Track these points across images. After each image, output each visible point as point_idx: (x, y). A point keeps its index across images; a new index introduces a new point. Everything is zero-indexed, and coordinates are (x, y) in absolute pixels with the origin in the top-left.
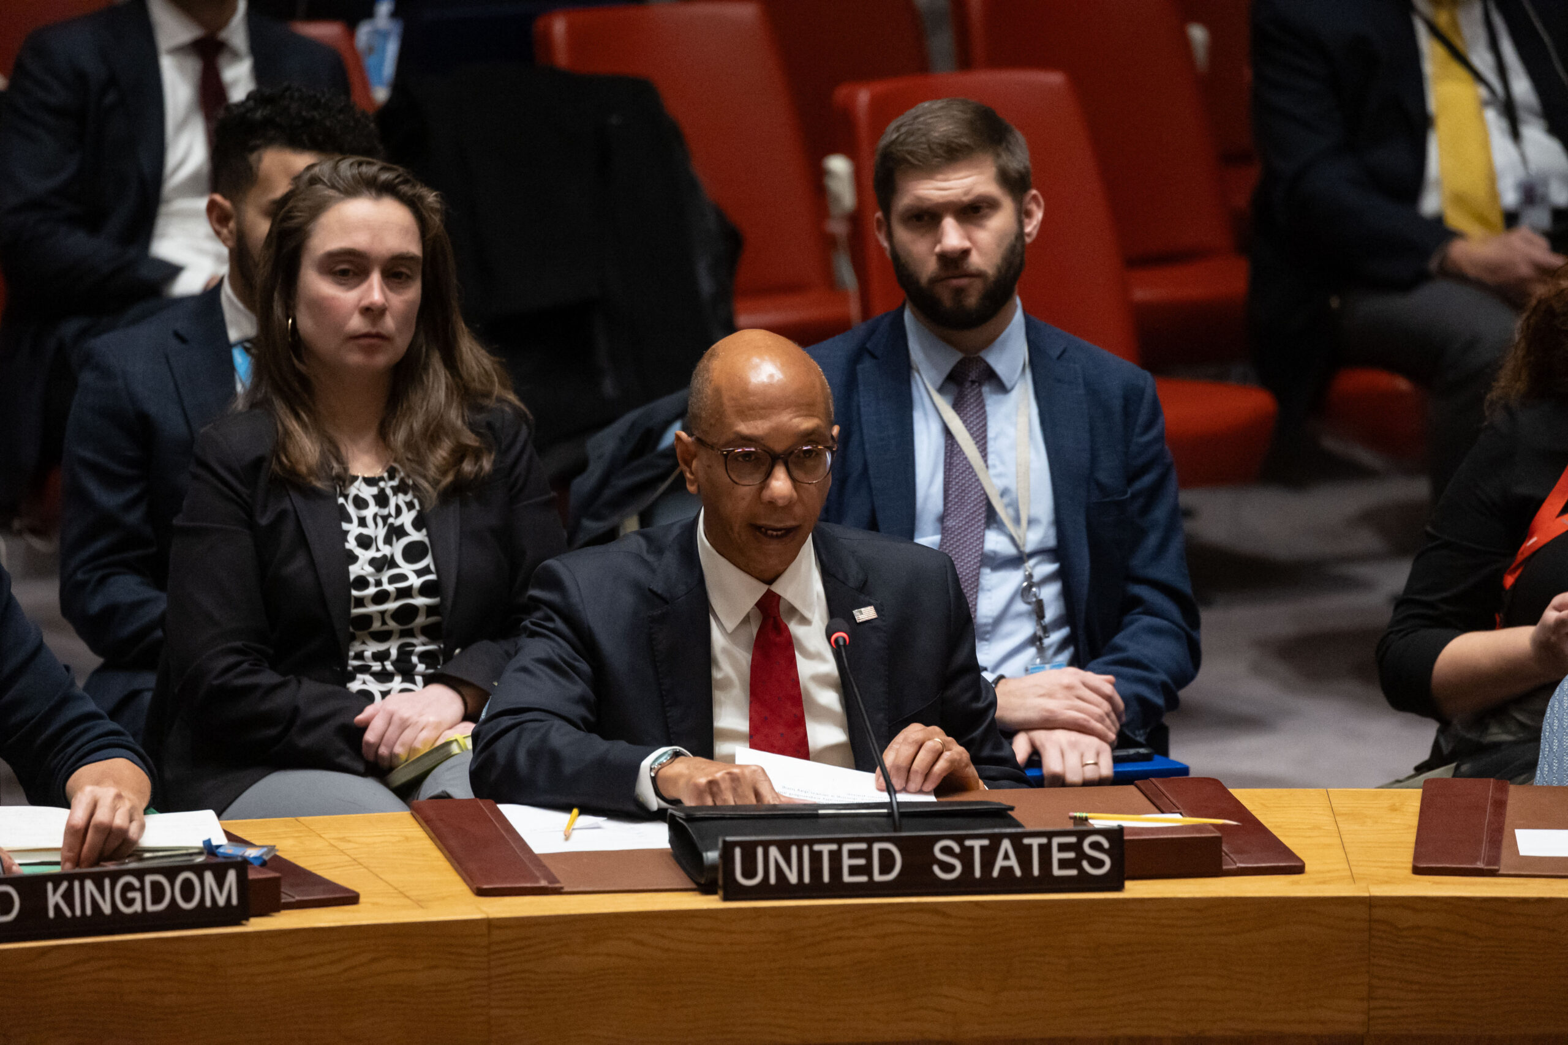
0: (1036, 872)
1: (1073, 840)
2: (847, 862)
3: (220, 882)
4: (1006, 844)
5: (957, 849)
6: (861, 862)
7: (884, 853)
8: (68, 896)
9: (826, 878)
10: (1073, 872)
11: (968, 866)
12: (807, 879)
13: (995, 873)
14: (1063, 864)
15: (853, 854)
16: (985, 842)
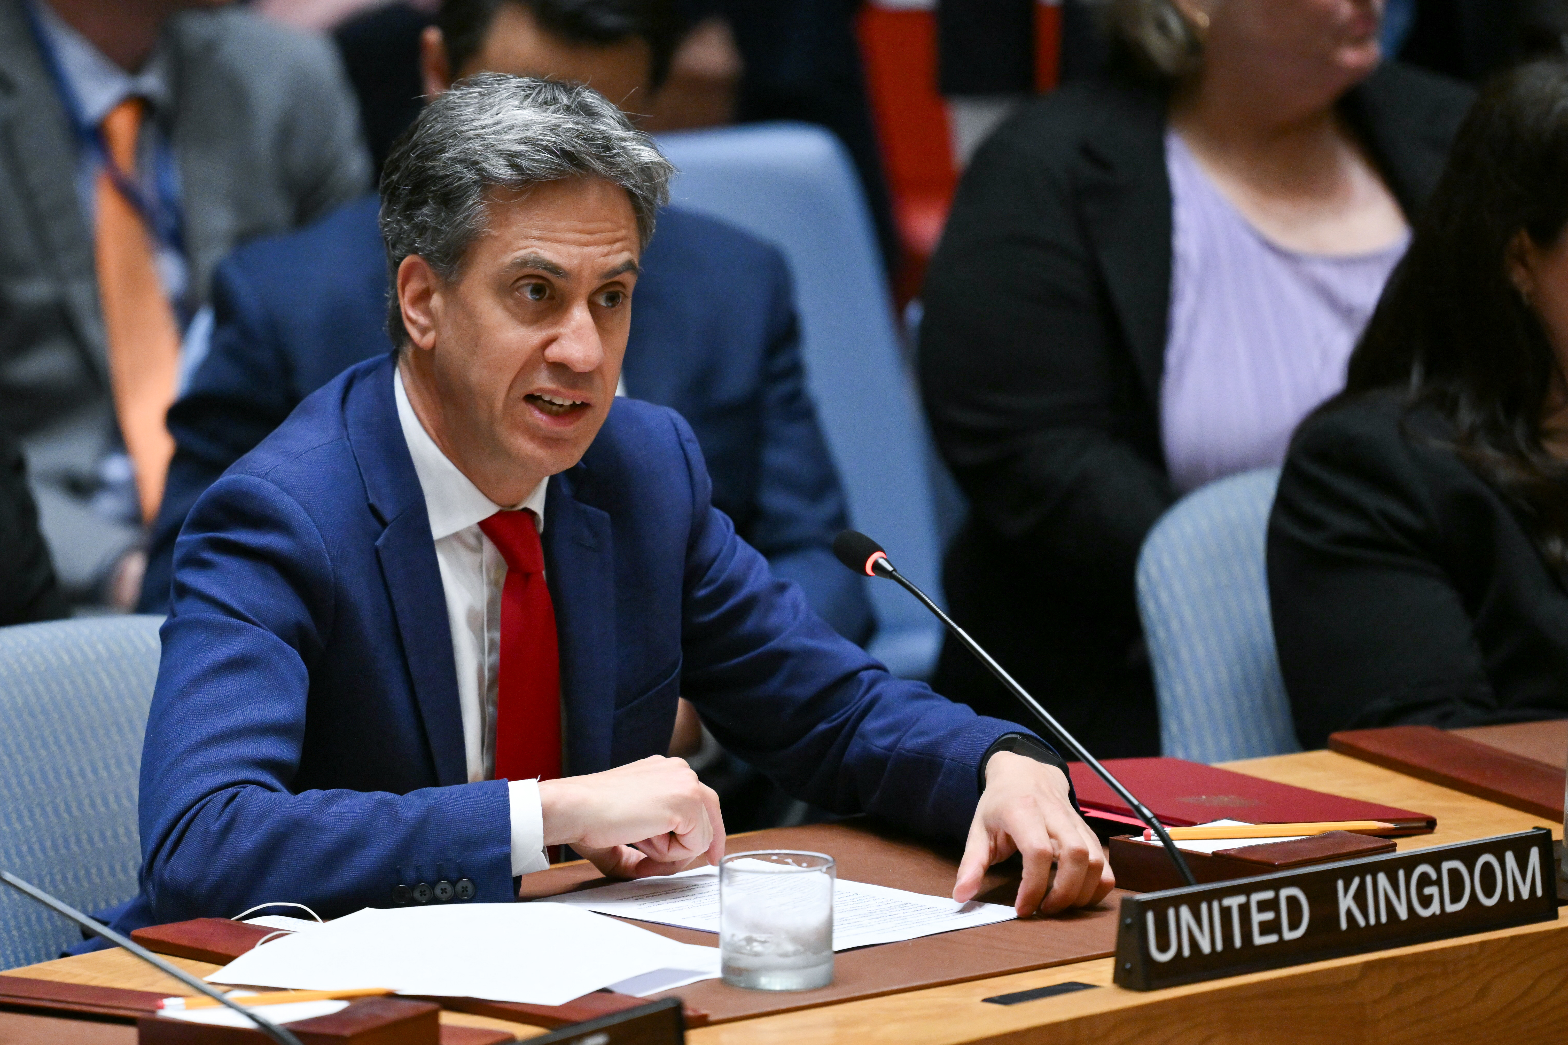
3: (1523, 865)
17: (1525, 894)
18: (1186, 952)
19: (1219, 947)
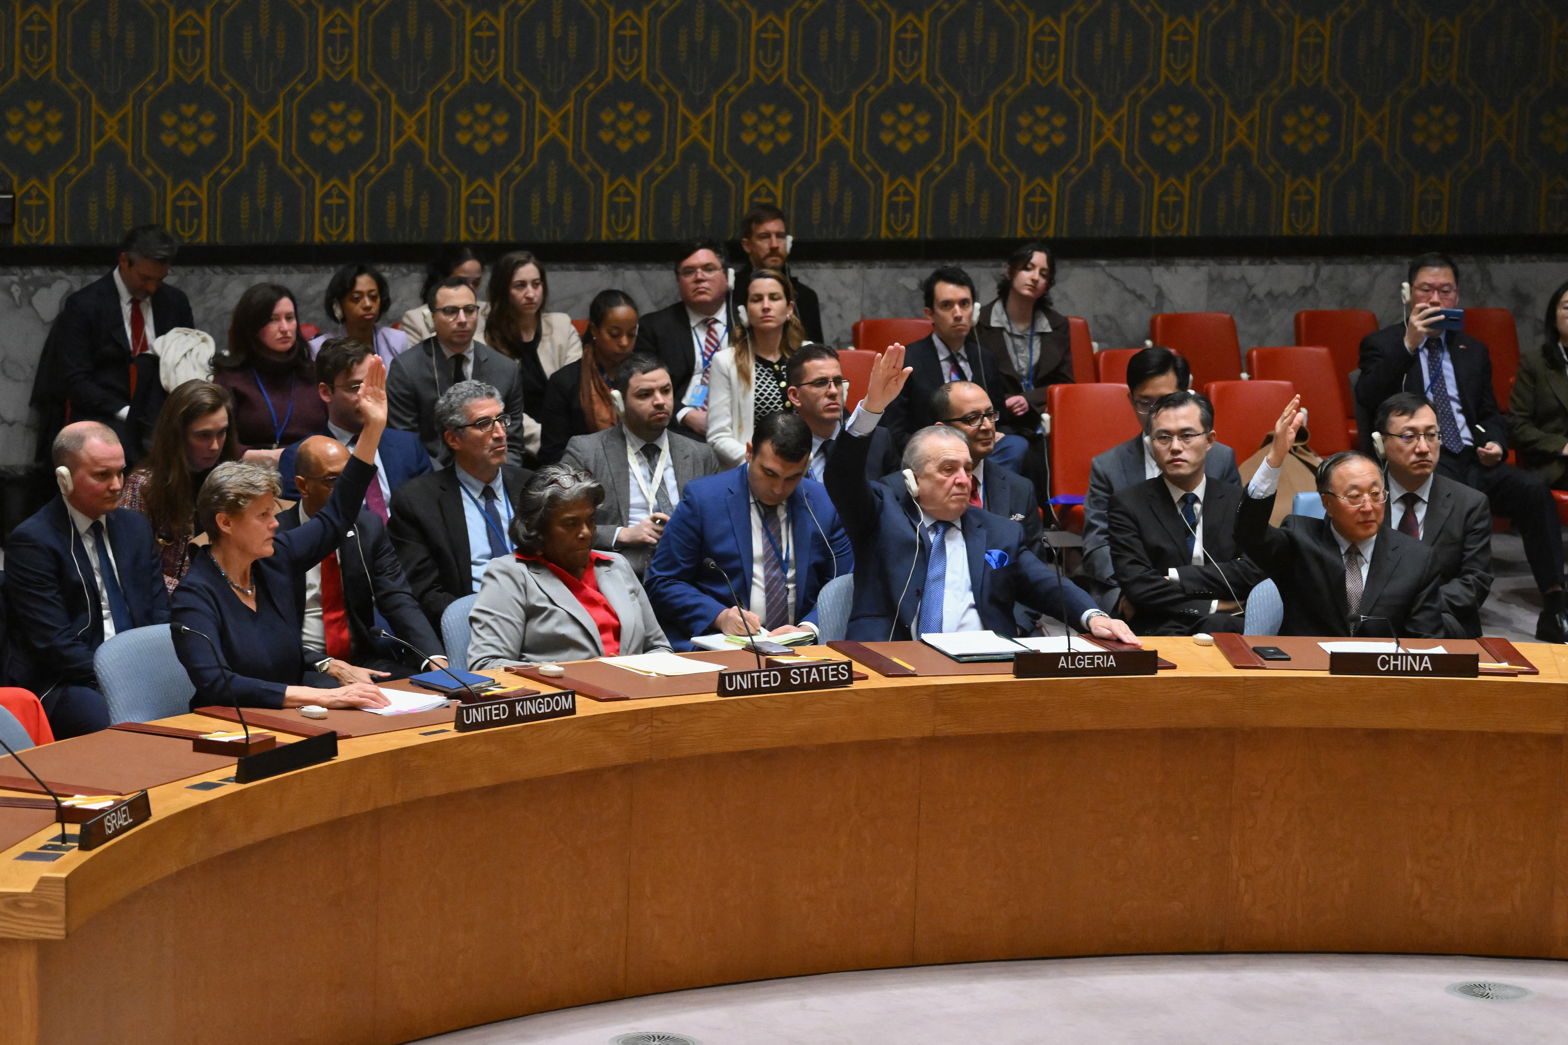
0: (824, 680)
1: (836, 667)
2: (763, 679)
3: (567, 699)
4: (814, 670)
5: (798, 673)
6: (767, 679)
7: (775, 675)
8: (522, 707)
9: (756, 686)
10: (836, 679)
11: (802, 679)
12: (750, 687)
13: (811, 681)
14: (833, 676)
15: (765, 676)
16: (807, 669)
17: (567, 708)
18: (474, 721)
19: (483, 720)
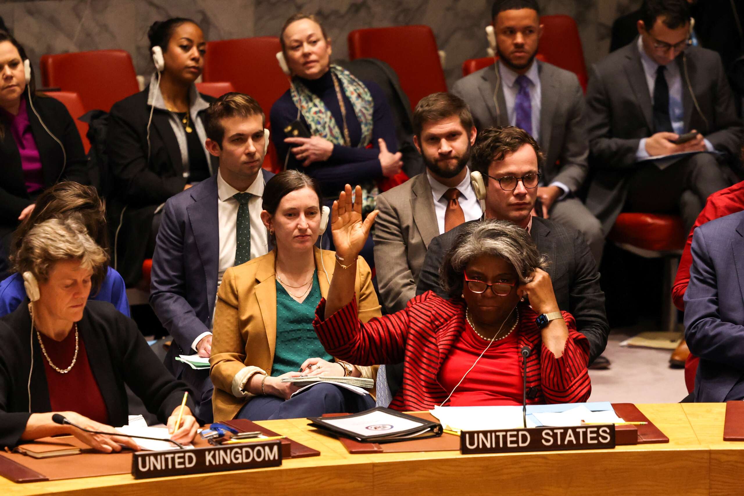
0: (581, 442)
2: (509, 439)
3: (271, 450)
4: (570, 432)
5: (551, 433)
6: (515, 439)
7: (523, 435)
8: (214, 457)
9: (501, 445)
10: (596, 442)
11: (555, 440)
12: (494, 446)
13: (566, 443)
14: (592, 439)
15: (511, 436)
16: (562, 431)
17: (272, 458)
18: (152, 468)
19: (164, 467)
